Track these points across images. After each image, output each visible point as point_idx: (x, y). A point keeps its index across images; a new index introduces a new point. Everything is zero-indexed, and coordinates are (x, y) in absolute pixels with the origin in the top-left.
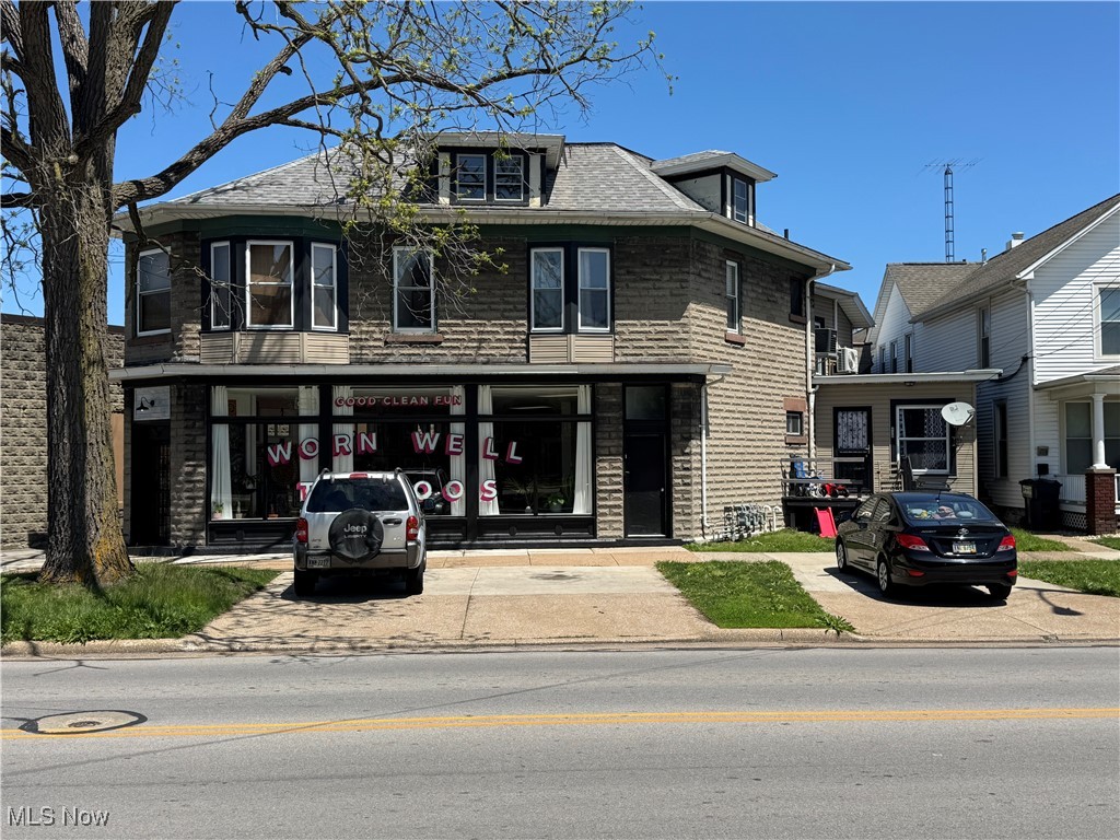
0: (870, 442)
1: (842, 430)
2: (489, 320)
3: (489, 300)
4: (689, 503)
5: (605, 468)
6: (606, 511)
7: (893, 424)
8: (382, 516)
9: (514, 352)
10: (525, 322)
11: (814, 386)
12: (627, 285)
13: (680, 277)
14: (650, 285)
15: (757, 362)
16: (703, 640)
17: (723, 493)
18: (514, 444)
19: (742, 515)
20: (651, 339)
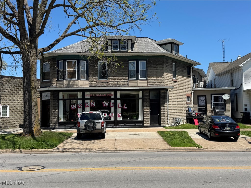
0: (206, 103)
1: (200, 101)
2: (119, 77)
3: (119, 72)
4: (164, 118)
5: (145, 110)
6: (146, 119)
7: (211, 99)
8: (96, 121)
9: (125, 84)
10: (127, 77)
11: (193, 91)
12: (150, 69)
13: (162, 67)
14: (155, 69)
15: (180, 85)
16: (168, 150)
17: (172, 115)
18: (125, 104)
19: (177, 120)
20: (156, 81)
